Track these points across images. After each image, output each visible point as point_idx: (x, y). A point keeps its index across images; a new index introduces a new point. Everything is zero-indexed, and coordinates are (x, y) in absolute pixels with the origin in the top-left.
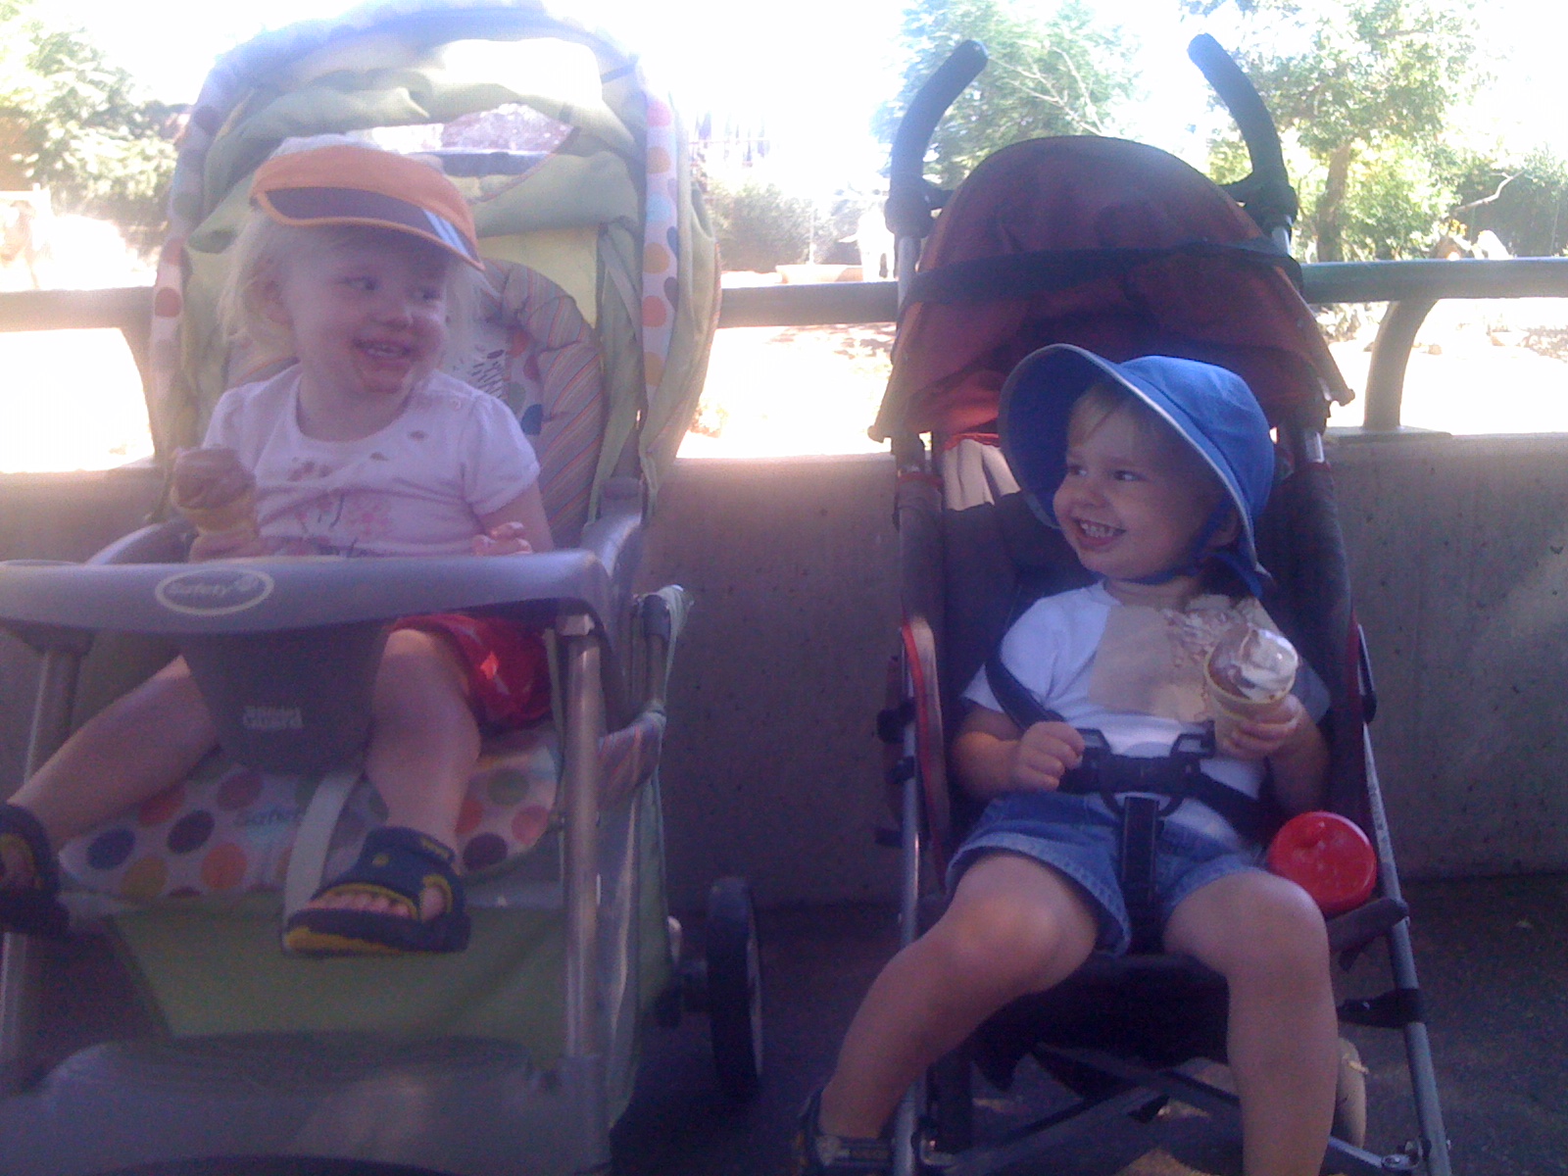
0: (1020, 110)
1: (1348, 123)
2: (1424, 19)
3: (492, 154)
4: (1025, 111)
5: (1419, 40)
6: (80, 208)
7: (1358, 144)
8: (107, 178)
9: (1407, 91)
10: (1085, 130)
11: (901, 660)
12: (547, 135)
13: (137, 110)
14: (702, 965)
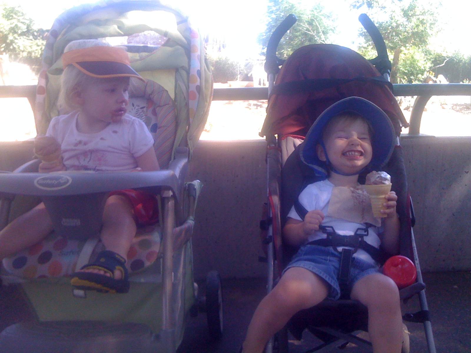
0: (302, 36)
1: (400, 42)
2: (423, 11)
3: (143, 46)
4: (303, 37)
5: (421, 18)
6: (18, 60)
7: (403, 48)
8: (26, 51)
9: (417, 32)
10: (321, 42)
11: (268, 205)
12: (160, 40)
13: (35, 31)
14: (204, 298)
